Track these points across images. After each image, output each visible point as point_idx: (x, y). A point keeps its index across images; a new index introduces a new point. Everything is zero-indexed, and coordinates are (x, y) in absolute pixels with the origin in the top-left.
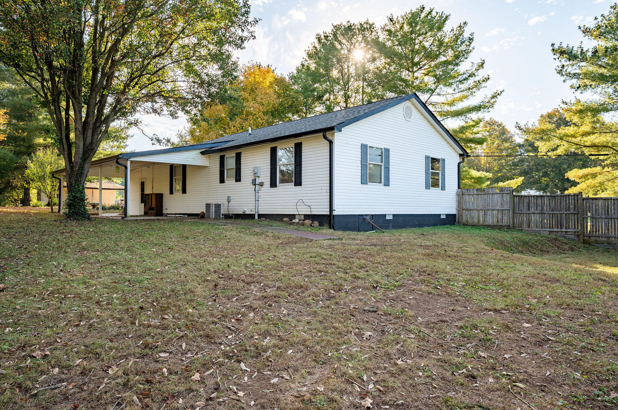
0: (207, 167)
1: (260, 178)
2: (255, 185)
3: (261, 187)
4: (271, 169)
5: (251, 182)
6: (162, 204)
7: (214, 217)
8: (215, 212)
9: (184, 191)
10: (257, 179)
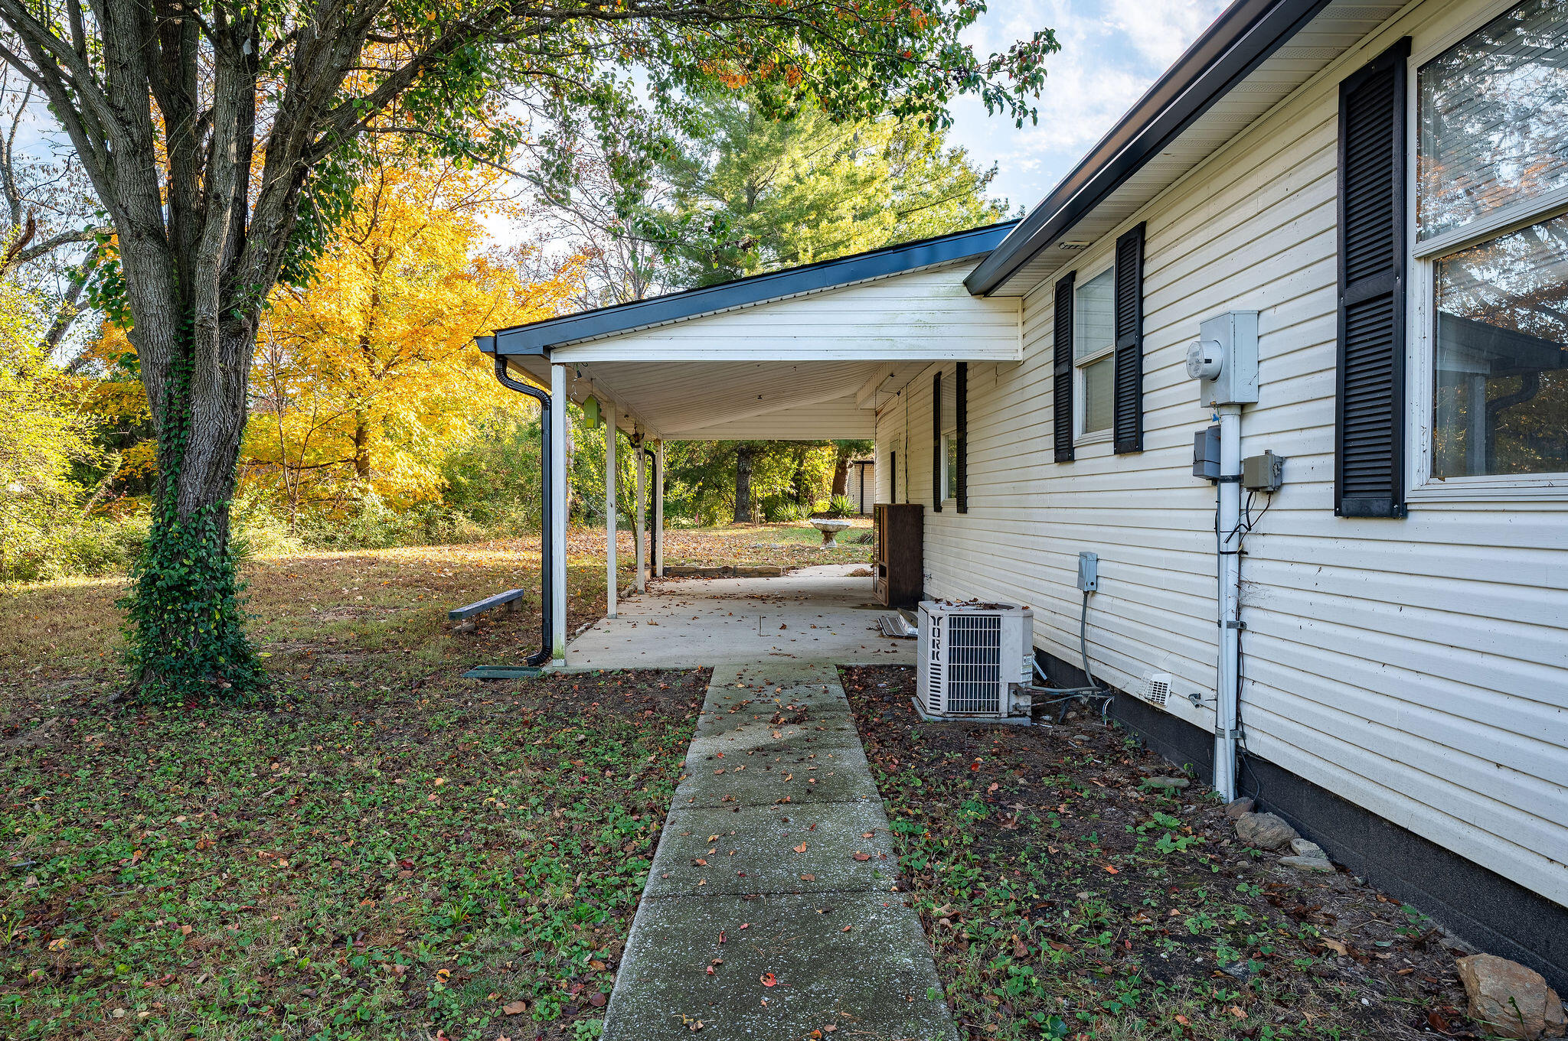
0: (1016, 365)
1: (1257, 422)
2: (1216, 481)
3: (1259, 502)
4: (1348, 313)
5: (1188, 454)
6: (921, 560)
7: (944, 706)
8: (953, 673)
9: (962, 508)
10: (1230, 424)
